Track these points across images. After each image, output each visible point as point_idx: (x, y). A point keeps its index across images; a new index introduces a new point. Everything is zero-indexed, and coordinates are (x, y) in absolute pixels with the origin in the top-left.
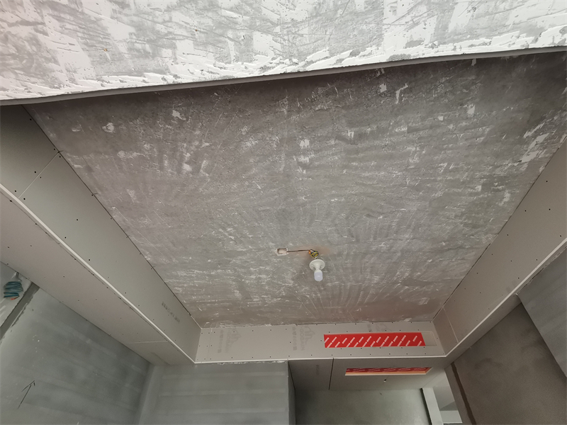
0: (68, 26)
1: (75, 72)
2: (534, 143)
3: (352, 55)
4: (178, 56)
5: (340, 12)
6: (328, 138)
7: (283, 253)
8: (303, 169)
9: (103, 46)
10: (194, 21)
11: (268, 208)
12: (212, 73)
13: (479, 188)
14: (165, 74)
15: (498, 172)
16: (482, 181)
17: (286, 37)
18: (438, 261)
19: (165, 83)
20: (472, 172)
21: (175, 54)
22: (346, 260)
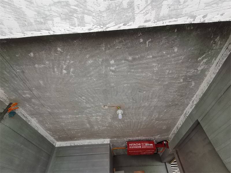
0: (8, 10)
1: (12, 29)
2: (202, 62)
3: (124, 25)
4: (54, 24)
5: (118, 8)
6: (121, 60)
7: (106, 107)
8: (112, 72)
9: (24, 19)
10: (60, 10)
11: (99, 88)
12: (69, 31)
13: (182, 80)
14: (49, 31)
15: (188, 74)
16: (183, 77)
17: (97, 17)
18: (169, 110)
19: (50, 34)
20: (178, 74)
22: (132, 110)
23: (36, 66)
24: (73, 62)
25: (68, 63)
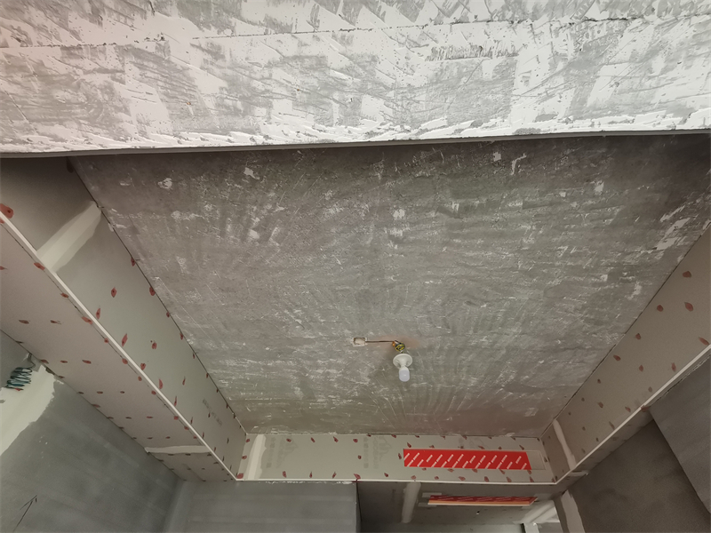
0: (149, 74)
1: (148, 124)
2: (672, 228)
3: (473, 125)
4: (272, 116)
5: (464, 79)
6: (427, 209)
7: (361, 343)
8: (395, 244)
9: (186, 98)
10: (297, 80)
11: (348, 288)
12: (309, 135)
13: (605, 277)
14: (254, 133)
15: (628, 260)
16: (609, 269)
17: (399, 103)
18: (551, 362)
19: (253, 144)
20: (597, 259)
21: (269, 113)
22: (438, 355)
23: (176, 215)
24: (282, 209)
25: (269, 211)
